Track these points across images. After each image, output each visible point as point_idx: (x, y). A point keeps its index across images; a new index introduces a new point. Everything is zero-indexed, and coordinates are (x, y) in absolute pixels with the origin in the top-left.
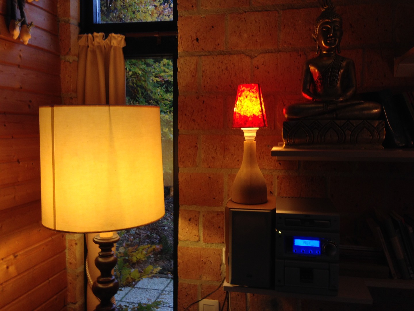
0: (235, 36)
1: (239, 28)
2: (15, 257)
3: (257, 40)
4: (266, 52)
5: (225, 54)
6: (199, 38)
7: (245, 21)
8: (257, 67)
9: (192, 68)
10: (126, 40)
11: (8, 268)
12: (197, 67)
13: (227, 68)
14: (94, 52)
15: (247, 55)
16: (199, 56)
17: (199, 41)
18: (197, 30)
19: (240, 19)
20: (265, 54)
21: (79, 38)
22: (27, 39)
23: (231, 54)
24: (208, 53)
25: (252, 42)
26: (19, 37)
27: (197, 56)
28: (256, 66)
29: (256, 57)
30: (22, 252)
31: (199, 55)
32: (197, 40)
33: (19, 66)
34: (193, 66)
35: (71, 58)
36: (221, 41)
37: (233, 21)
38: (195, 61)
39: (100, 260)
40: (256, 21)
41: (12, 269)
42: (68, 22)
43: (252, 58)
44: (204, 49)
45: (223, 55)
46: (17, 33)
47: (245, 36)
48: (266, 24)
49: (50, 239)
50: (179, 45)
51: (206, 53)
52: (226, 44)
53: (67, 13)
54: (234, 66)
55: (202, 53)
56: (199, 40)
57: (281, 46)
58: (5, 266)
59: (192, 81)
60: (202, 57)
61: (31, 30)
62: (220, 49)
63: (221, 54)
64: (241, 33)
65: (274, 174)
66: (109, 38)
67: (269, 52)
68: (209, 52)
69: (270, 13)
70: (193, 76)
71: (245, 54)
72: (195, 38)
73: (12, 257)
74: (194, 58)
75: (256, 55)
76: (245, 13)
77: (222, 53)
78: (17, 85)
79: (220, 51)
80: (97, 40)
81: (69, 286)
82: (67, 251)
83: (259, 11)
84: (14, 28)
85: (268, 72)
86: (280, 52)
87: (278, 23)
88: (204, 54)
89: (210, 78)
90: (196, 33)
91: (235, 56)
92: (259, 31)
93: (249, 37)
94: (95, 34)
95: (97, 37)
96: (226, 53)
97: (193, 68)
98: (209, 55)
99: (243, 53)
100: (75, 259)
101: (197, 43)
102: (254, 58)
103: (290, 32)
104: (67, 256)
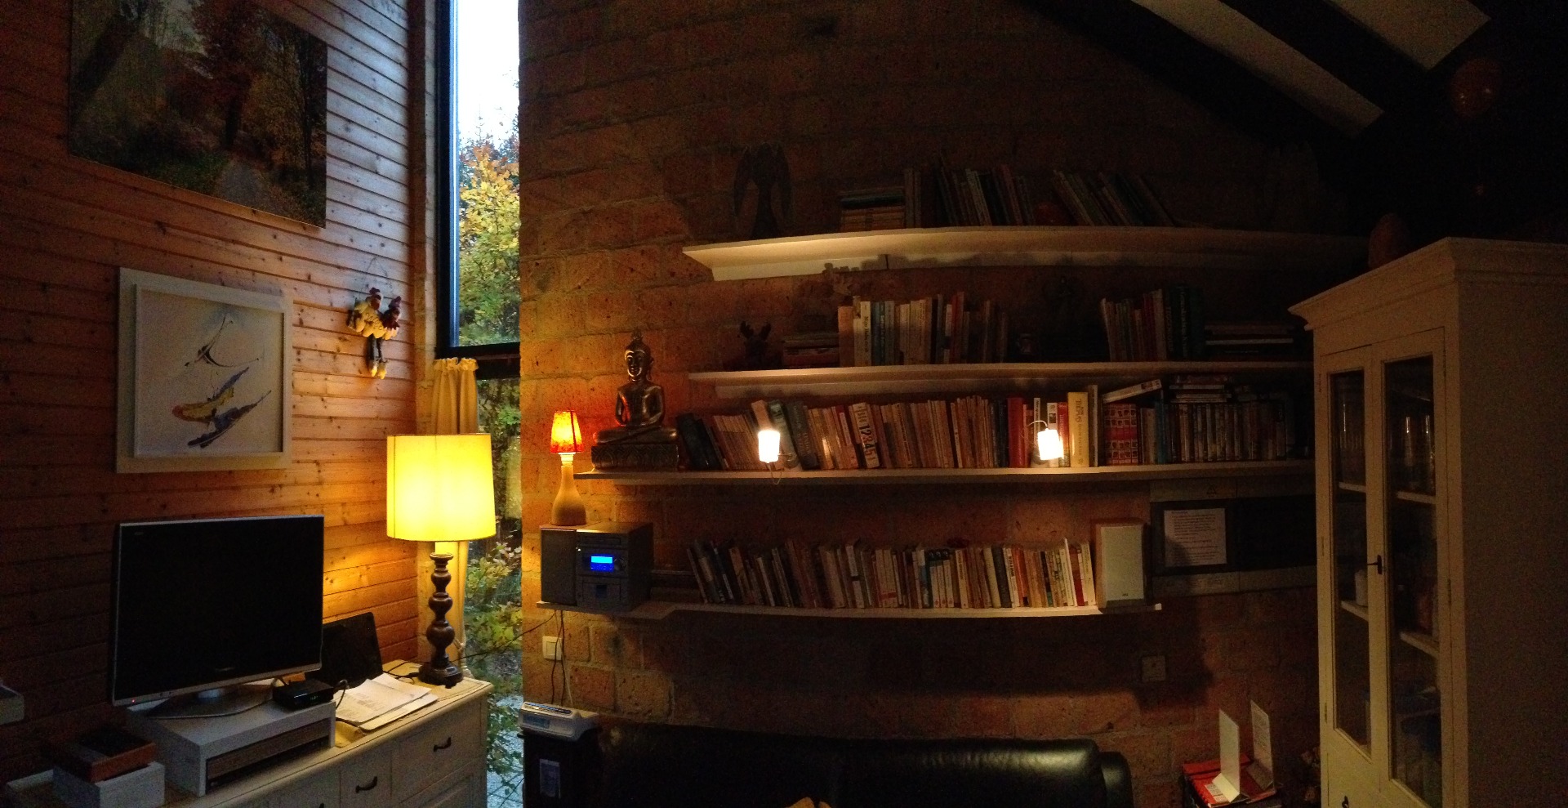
0: (573, 358)
1: (578, 350)
2: (368, 568)
3: (592, 363)
6: (540, 361)
7: (581, 344)
10: (479, 363)
11: (361, 576)
12: (537, 390)
13: (565, 391)
14: (447, 376)
15: (583, 378)
16: (539, 380)
17: (540, 365)
18: (538, 354)
19: (577, 342)
20: (600, 376)
21: (434, 363)
22: (383, 375)
23: (564, 377)
24: (547, 376)
26: (377, 373)
27: (537, 379)
28: (592, 389)
29: (592, 379)
30: (374, 566)
31: (539, 378)
32: (537, 363)
33: (376, 398)
34: (533, 389)
35: (425, 384)
36: (559, 363)
37: (570, 344)
38: (536, 384)
39: (436, 575)
40: (591, 344)
41: (364, 579)
42: (423, 350)
43: (588, 380)
44: (544, 372)
45: (561, 378)
46: (374, 371)
47: (581, 358)
48: (601, 347)
49: (400, 561)
50: (522, 369)
52: (564, 367)
53: (423, 342)
56: (540, 363)
58: (359, 574)
59: (533, 404)
60: (542, 379)
61: (387, 365)
62: (559, 371)
64: (579, 356)
65: (612, 499)
66: (461, 362)
67: (603, 375)
68: (548, 374)
69: (604, 335)
70: (534, 399)
71: (581, 377)
72: (536, 361)
73: (365, 568)
74: (534, 381)
75: (592, 377)
76: (580, 337)
77: (560, 376)
78: (374, 415)
79: (559, 374)
80: (450, 365)
81: (420, 616)
82: (418, 578)
83: (593, 335)
84: (372, 368)
85: (604, 394)
87: (611, 346)
88: (543, 377)
89: (549, 401)
90: (537, 357)
91: (572, 379)
92: (594, 353)
93: (585, 359)
94: (448, 359)
95: (450, 362)
97: (533, 392)
98: (548, 378)
99: (579, 376)
100: (426, 587)
101: (538, 366)
102: (590, 380)
104: (419, 584)
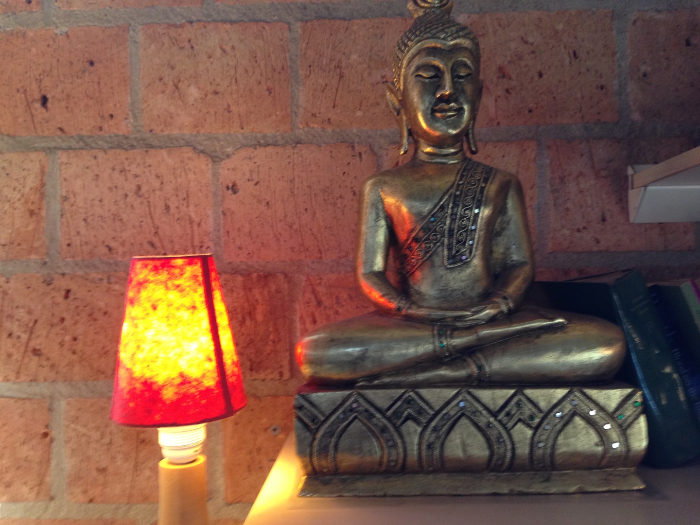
0: (163, 92)
1: (173, 68)
3: (229, 106)
4: (258, 145)
5: (133, 147)
6: (48, 96)
7: (192, 47)
8: (233, 186)
9: (27, 189)
12: (43, 185)
13: (139, 188)
15: (202, 152)
16: (48, 152)
17: (49, 105)
18: (44, 72)
19: (176, 40)
20: (255, 149)
23: (151, 146)
24: (78, 142)
25: (216, 113)
27: (43, 149)
28: (230, 185)
29: (228, 156)
31: (49, 149)
32: (44, 100)
34: (32, 182)
36: (118, 105)
37: (153, 47)
38: (38, 166)
40: (224, 51)
43: (215, 159)
44: (66, 129)
45: (126, 150)
47: (193, 92)
48: (256, 61)
51: (73, 144)
52: (135, 117)
54: (162, 183)
55: (60, 140)
56: (50, 100)
57: (301, 126)
59: (30, 228)
60: (60, 152)
62: (116, 131)
63: (119, 146)
64: (180, 85)
67: (267, 145)
68: (81, 138)
69: (267, 28)
70: (32, 213)
71: (195, 148)
72: (37, 96)
74: (33, 155)
75: (229, 150)
76: (188, 25)
77: (123, 144)
79: (117, 136)
83: (232, 22)
85: (268, 203)
86: (298, 145)
87: (291, 59)
88: (64, 145)
89: (85, 220)
90: (40, 81)
91: (164, 153)
92: (234, 81)
93: (206, 95)
96: (135, 143)
97: (31, 189)
98: (82, 149)
99: (188, 144)
101: (44, 110)
102: (222, 160)
103: (326, 85)
